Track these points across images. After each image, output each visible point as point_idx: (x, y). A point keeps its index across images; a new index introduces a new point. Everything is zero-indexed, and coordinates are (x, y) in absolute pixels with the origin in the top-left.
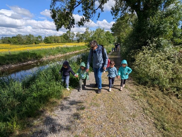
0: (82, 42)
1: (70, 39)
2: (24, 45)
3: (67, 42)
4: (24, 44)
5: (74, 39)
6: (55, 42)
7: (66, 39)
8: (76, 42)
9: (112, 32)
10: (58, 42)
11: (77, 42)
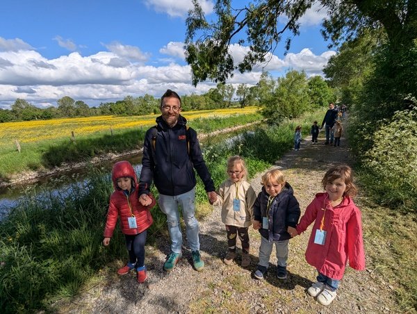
0: (250, 105)
1: (225, 100)
2: (135, 117)
3: (218, 108)
4: (136, 115)
5: (232, 100)
6: (193, 108)
7: (216, 101)
8: (238, 107)
9: (327, 77)
10: (198, 109)
11: (240, 106)
